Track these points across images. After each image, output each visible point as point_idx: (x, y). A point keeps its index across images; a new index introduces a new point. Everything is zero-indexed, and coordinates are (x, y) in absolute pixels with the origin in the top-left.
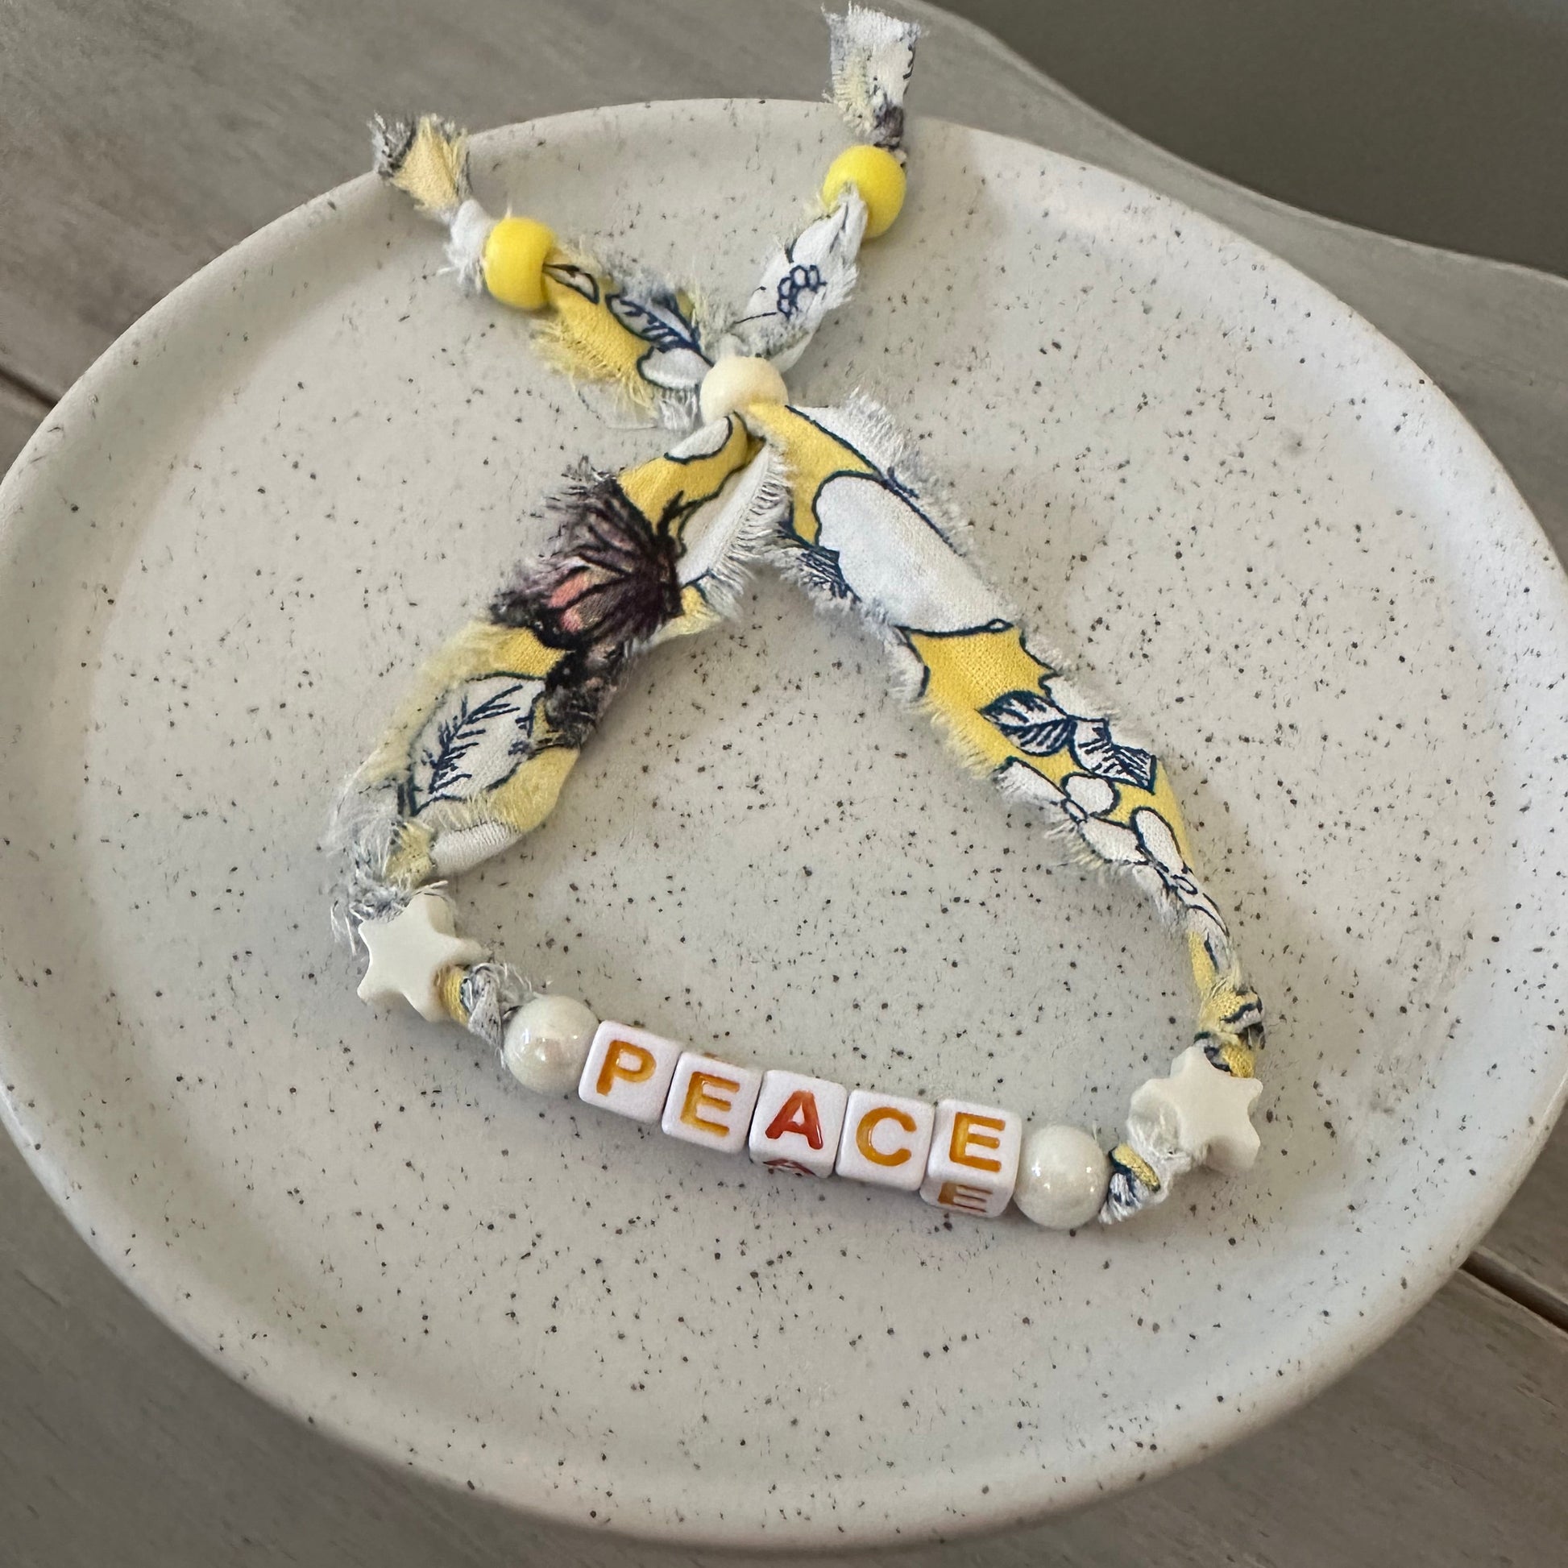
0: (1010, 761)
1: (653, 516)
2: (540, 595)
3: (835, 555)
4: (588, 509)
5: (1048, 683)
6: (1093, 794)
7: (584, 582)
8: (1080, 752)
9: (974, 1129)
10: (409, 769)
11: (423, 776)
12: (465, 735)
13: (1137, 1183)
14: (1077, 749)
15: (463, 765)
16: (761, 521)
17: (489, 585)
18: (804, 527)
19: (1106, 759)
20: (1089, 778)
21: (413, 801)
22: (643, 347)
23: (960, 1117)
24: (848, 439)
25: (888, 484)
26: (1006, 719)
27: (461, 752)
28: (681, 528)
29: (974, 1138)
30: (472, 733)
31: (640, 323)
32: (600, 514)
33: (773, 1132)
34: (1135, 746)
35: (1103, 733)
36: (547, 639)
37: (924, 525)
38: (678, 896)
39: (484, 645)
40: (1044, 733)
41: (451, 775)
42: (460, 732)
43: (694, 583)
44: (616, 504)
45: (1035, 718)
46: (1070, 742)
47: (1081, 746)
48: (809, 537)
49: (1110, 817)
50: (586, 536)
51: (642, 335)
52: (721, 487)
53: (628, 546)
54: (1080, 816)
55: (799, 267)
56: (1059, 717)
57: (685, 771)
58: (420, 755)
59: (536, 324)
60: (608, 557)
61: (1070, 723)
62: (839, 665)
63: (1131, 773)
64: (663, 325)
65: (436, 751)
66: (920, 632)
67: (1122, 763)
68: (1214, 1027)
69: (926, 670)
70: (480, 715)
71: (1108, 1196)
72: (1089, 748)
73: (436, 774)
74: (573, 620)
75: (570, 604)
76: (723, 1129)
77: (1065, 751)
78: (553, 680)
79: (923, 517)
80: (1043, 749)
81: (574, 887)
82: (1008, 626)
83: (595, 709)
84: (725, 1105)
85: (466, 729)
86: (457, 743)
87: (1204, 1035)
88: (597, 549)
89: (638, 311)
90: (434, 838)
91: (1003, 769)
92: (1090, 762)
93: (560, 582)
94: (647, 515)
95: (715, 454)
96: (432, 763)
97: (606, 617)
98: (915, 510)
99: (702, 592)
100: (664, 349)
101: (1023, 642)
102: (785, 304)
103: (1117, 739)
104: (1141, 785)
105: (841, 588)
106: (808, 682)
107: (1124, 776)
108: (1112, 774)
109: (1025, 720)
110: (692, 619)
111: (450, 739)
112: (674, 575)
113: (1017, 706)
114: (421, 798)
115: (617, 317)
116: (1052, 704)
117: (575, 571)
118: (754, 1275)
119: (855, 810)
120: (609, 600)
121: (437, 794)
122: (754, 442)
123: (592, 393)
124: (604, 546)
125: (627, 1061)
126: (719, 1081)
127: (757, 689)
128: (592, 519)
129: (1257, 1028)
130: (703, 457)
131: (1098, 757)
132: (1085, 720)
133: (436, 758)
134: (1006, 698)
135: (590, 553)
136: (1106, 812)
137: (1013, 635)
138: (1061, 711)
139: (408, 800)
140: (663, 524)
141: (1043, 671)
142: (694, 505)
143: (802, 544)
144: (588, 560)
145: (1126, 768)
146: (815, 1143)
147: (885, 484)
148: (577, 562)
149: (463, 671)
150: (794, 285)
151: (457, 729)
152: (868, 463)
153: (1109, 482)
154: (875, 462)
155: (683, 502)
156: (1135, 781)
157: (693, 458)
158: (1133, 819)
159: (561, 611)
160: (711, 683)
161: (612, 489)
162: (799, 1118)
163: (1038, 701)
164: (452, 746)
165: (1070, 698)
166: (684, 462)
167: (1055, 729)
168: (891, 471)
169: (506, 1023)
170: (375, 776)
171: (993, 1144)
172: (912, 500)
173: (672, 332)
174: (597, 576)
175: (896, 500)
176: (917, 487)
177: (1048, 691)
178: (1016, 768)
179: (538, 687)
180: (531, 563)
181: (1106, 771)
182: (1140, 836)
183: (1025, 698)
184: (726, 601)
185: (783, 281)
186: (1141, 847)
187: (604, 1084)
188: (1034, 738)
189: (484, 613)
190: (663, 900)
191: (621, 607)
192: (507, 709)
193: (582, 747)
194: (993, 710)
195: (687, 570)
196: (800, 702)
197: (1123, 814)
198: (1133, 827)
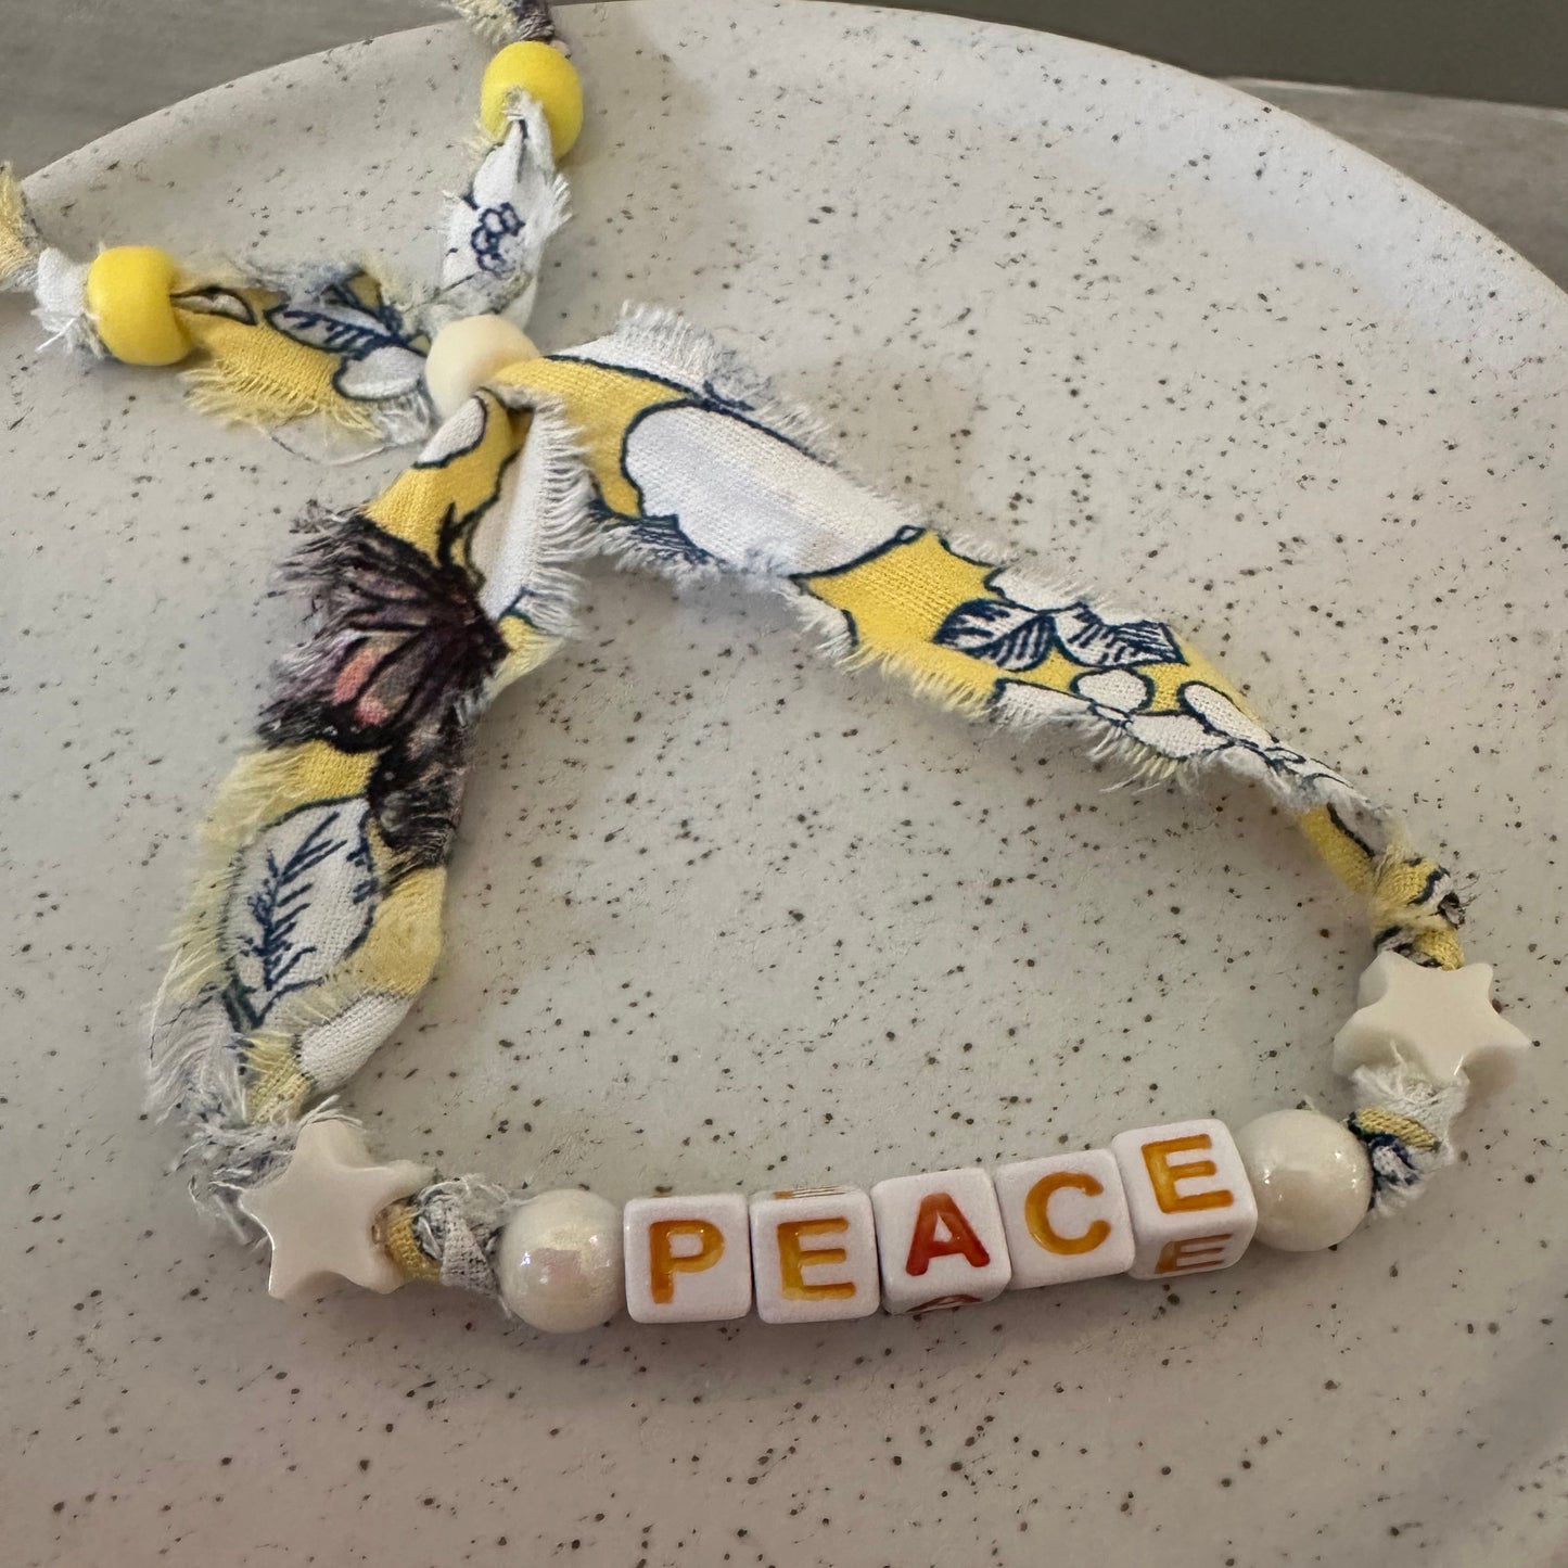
0: (1001, 685)
1: (427, 544)
2: (319, 693)
3: (673, 520)
4: (340, 563)
5: (997, 582)
6: (1118, 691)
7: (368, 657)
8: (1074, 648)
9: (1176, 1158)
10: (228, 967)
11: (251, 971)
12: (286, 900)
13: (1411, 1150)
14: (1067, 646)
15: (298, 938)
16: (565, 506)
17: (248, 703)
18: (620, 500)
19: (1109, 646)
20: (1101, 673)
21: (247, 1007)
22: (333, 363)
23: (1148, 1150)
24: (640, 365)
25: (710, 403)
26: (966, 641)
27: (289, 923)
28: (467, 550)
29: (1180, 1172)
30: (295, 895)
31: (319, 333)
32: (357, 563)
33: (916, 1266)
34: (1135, 619)
35: (1089, 618)
36: (348, 744)
37: (773, 442)
38: (648, 1006)
39: (269, 779)
40: (1020, 641)
41: (287, 956)
42: (280, 897)
43: (510, 611)
44: (375, 544)
45: (1000, 628)
46: (1055, 642)
47: (1071, 641)
48: (633, 512)
49: (1154, 708)
50: (350, 599)
51: (326, 347)
52: (498, 486)
53: (409, 593)
54: (1121, 718)
55: (489, 211)
56: (1028, 616)
57: (588, 846)
58: (235, 945)
59: (188, 376)
60: (388, 614)
61: (1044, 620)
62: (728, 652)
63: (1148, 650)
64: (349, 328)
65: (256, 932)
66: (817, 574)
67: (1132, 643)
68: (1403, 916)
69: (846, 614)
70: (297, 868)
71: (1378, 1180)
72: (1082, 639)
73: (266, 962)
74: (372, 708)
75: (362, 690)
76: (848, 1288)
77: (1054, 654)
78: (375, 791)
79: (769, 432)
80: (1027, 660)
81: (505, 1044)
82: (921, 532)
83: (447, 807)
84: (838, 1253)
85: (285, 891)
86: (279, 914)
87: (1392, 932)
88: (371, 611)
89: (312, 320)
90: (296, 1046)
91: (997, 696)
92: (1092, 654)
93: (338, 668)
94: (420, 546)
95: (476, 445)
96: (256, 949)
97: (414, 691)
98: (754, 425)
99: (526, 619)
100: (360, 355)
101: (945, 544)
102: (487, 259)
103: (1110, 619)
104: (1168, 660)
105: (698, 555)
106: (699, 685)
107: (1141, 656)
108: (1126, 659)
109: (988, 634)
110: (525, 654)
111: (268, 910)
112: (480, 612)
113: (973, 622)
114: (258, 1001)
115: (285, 333)
116: (1013, 605)
117: (353, 648)
118: (956, 1467)
119: (824, 818)
120: (409, 669)
121: (278, 988)
122: (519, 416)
123: (288, 435)
124: (377, 603)
125: (681, 1245)
126: (815, 1224)
127: (639, 716)
128: (350, 574)
129: (1451, 899)
130: (463, 452)
131: (1097, 647)
132: (1058, 611)
133: (258, 942)
134: (954, 617)
135: (364, 618)
136: (1145, 704)
137: (930, 540)
138: (1027, 609)
139: (240, 1009)
140: (443, 552)
141: (985, 571)
142: (473, 517)
143: (626, 520)
144: (363, 627)
145: (1139, 647)
146: (979, 1258)
147: (706, 406)
148: (351, 635)
149: (253, 819)
150: (490, 235)
151: (272, 895)
152: (676, 386)
153: (958, 339)
154: (686, 383)
155: (458, 516)
156: (1159, 658)
157: (449, 458)
158: (1184, 703)
159: (354, 702)
160: (578, 731)
161: (362, 526)
162: (943, 1233)
163: (996, 607)
164: (275, 918)
165: (1029, 592)
166: (442, 464)
167: (1030, 632)
168: (708, 386)
169: (493, 1256)
170: (185, 992)
171: (1209, 1168)
172: (748, 415)
173: (363, 332)
174: (382, 644)
175: (728, 421)
176: (747, 396)
177: (999, 591)
178: (1012, 692)
179: (359, 807)
180: (291, 658)
181: (1117, 657)
182: (1201, 718)
183: (977, 608)
184: (559, 618)
185: (475, 234)
186: (1209, 729)
187: (661, 1286)
188: (1010, 651)
189: (256, 740)
190: (631, 1018)
191: (426, 674)
192: (329, 848)
193: (447, 860)
194: (946, 634)
195: (493, 601)
196: (699, 713)
197: (1166, 699)
198: (1187, 710)
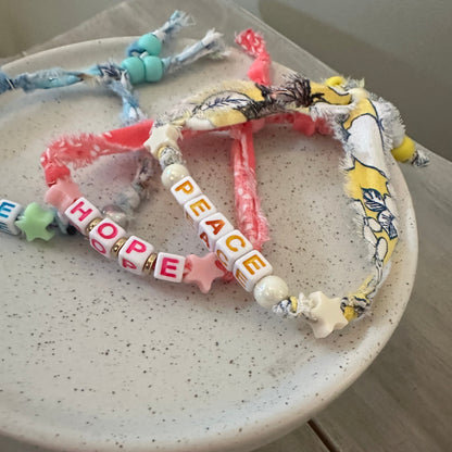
0: (359, 200)
5: (387, 196)
14: (381, 215)
19: (386, 223)
20: (377, 223)
23: (256, 256)
26: (367, 195)
29: (254, 264)
35: (392, 218)
40: (375, 205)
45: (376, 200)
46: (380, 212)
56: (383, 204)
61: (385, 208)
67: (389, 227)
72: (384, 217)
77: (377, 212)
82: (385, 176)
84: (203, 210)
92: (381, 219)
101: (387, 183)
104: (389, 235)
108: (384, 227)
109: (373, 198)
113: (373, 194)
116: (384, 200)
125: (188, 188)
126: (206, 205)
131: (384, 221)
134: (371, 190)
141: (387, 193)
145: (389, 229)
146: (215, 233)
156: (388, 233)
162: (216, 225)
163: (380, 197)
165: (389, 203)
167: (379, 206)
171: (257, 268)
177: (385, 197)
181: (384, 225)
183: (377, 194)
187: (178, 189)
188: (371, 204)
194: (366, 191)
197: (378, 235)
198: (379, 240)
